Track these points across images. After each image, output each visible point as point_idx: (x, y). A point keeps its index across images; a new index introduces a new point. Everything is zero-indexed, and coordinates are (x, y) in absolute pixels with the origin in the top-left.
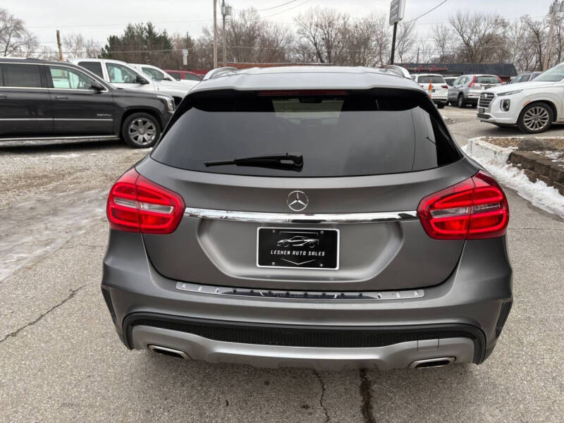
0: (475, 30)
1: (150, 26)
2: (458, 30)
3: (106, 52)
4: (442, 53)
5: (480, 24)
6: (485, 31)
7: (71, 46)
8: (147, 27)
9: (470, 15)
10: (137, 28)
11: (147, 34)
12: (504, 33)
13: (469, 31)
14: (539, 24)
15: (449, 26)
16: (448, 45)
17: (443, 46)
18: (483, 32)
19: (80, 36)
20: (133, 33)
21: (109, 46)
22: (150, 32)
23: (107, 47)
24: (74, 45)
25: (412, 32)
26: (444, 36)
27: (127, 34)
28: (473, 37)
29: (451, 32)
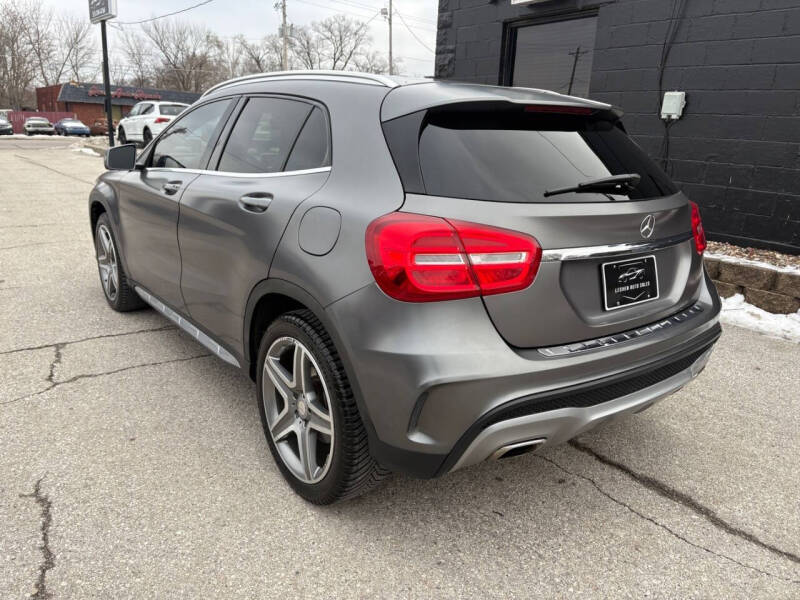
0: (181, 47)
2: (157, 43)
4: (140, 73)
5: (186, 38)
6: (195, 49)
9: (170, 24)
12: (220, 55)
13: (173, 46)
14: (258, 48)
15: (143, 35)
16: (146, 62)
17: (139, 64)
18: (191, 50)
25: (87, 37)
26: (139, 48)
28: (179, 55)
29: (147, 45)
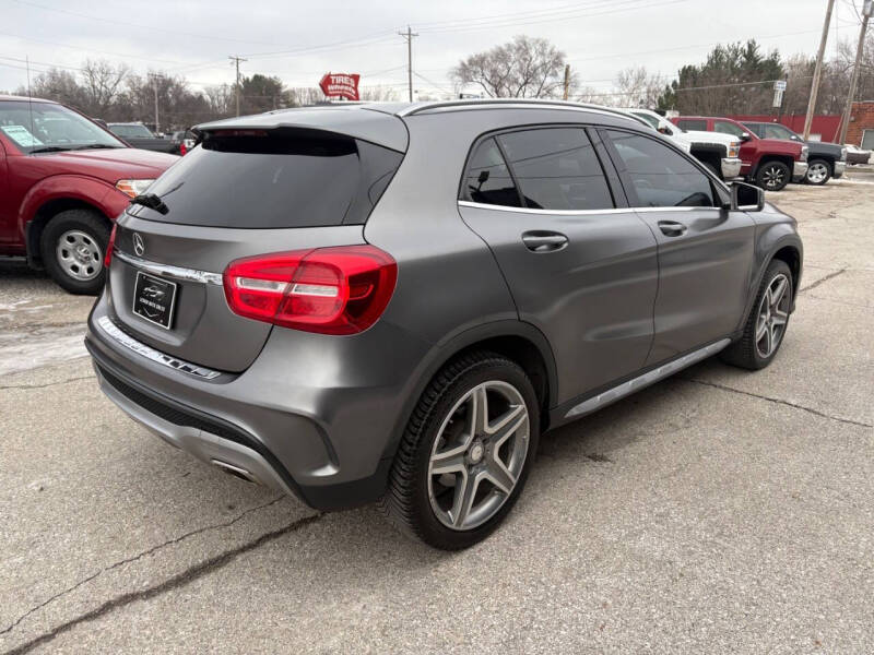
1: (751, 46)
3: (673, 92)
7: (627, 85)
8: (746, 48)
10: (730, 50)
11: (744, 59)
19: (643, 69)
20: (721, 58)
21: (678, 81)
22: (750, 54)
23: (674, 84)
24: (632, 82)
27: (710, 62)
